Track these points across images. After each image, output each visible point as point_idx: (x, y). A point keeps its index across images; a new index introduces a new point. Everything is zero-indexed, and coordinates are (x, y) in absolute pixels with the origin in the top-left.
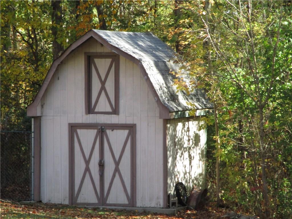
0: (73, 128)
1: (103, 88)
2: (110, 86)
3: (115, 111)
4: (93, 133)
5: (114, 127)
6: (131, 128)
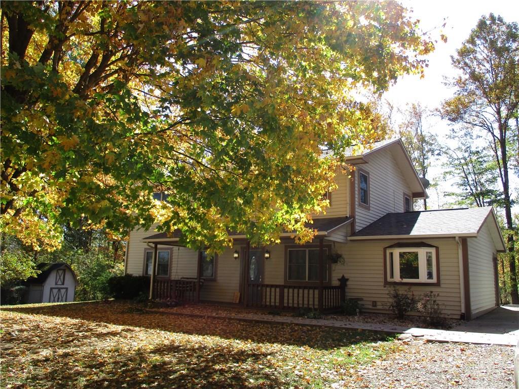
0: (51, 289)
1: (60, 278)
2: (62, 278)
3: (63, 284)
4: (57, 290)
5: (62, 288)
6: (67, 289)
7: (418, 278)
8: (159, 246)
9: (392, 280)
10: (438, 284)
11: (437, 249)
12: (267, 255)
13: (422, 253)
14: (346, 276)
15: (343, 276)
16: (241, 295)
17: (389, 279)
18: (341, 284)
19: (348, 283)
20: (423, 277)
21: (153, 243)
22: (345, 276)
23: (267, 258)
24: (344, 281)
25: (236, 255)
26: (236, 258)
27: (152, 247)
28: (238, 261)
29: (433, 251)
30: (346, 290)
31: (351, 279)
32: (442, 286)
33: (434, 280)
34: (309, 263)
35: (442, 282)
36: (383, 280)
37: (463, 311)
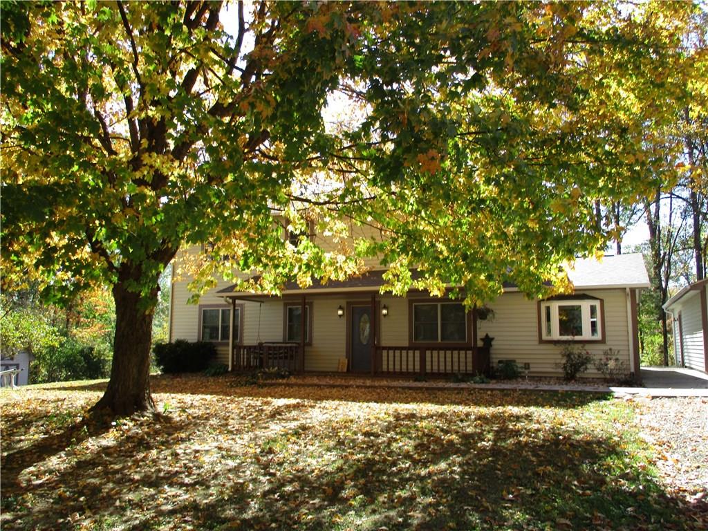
7: (581, 335)
8: (237, 302)
9: (549, 338)
10: (603, 341)
11: (602, 301)
12: (385, 312)
13: (585, 306)
14: (491, 335)
15: (487, 335)
16: (348, 361)
17: (545, 337)
18: (484, 344)
19: (493, 343)
20: (587, 334)
21: (230, 297)
22: (489, 334)
23: (385, 315)
24: (488, 340)
25: (340, 312)
26: (340, 316)
27: (229, 303)
28: (344, 320)
29: (597, 304)
30: (492, 351)
31: (496, 338)
32: (608, 343)
33: (598, 337)
34: (442, 320)
35: (607, 338)
36: (537, 338)
37: (632, 370)
